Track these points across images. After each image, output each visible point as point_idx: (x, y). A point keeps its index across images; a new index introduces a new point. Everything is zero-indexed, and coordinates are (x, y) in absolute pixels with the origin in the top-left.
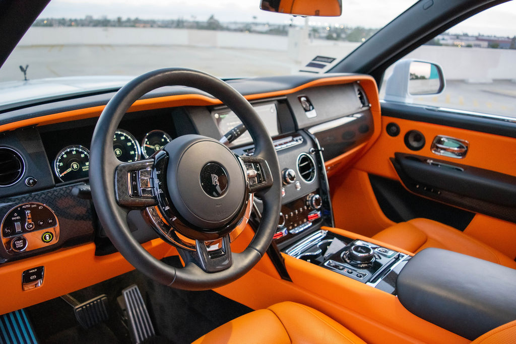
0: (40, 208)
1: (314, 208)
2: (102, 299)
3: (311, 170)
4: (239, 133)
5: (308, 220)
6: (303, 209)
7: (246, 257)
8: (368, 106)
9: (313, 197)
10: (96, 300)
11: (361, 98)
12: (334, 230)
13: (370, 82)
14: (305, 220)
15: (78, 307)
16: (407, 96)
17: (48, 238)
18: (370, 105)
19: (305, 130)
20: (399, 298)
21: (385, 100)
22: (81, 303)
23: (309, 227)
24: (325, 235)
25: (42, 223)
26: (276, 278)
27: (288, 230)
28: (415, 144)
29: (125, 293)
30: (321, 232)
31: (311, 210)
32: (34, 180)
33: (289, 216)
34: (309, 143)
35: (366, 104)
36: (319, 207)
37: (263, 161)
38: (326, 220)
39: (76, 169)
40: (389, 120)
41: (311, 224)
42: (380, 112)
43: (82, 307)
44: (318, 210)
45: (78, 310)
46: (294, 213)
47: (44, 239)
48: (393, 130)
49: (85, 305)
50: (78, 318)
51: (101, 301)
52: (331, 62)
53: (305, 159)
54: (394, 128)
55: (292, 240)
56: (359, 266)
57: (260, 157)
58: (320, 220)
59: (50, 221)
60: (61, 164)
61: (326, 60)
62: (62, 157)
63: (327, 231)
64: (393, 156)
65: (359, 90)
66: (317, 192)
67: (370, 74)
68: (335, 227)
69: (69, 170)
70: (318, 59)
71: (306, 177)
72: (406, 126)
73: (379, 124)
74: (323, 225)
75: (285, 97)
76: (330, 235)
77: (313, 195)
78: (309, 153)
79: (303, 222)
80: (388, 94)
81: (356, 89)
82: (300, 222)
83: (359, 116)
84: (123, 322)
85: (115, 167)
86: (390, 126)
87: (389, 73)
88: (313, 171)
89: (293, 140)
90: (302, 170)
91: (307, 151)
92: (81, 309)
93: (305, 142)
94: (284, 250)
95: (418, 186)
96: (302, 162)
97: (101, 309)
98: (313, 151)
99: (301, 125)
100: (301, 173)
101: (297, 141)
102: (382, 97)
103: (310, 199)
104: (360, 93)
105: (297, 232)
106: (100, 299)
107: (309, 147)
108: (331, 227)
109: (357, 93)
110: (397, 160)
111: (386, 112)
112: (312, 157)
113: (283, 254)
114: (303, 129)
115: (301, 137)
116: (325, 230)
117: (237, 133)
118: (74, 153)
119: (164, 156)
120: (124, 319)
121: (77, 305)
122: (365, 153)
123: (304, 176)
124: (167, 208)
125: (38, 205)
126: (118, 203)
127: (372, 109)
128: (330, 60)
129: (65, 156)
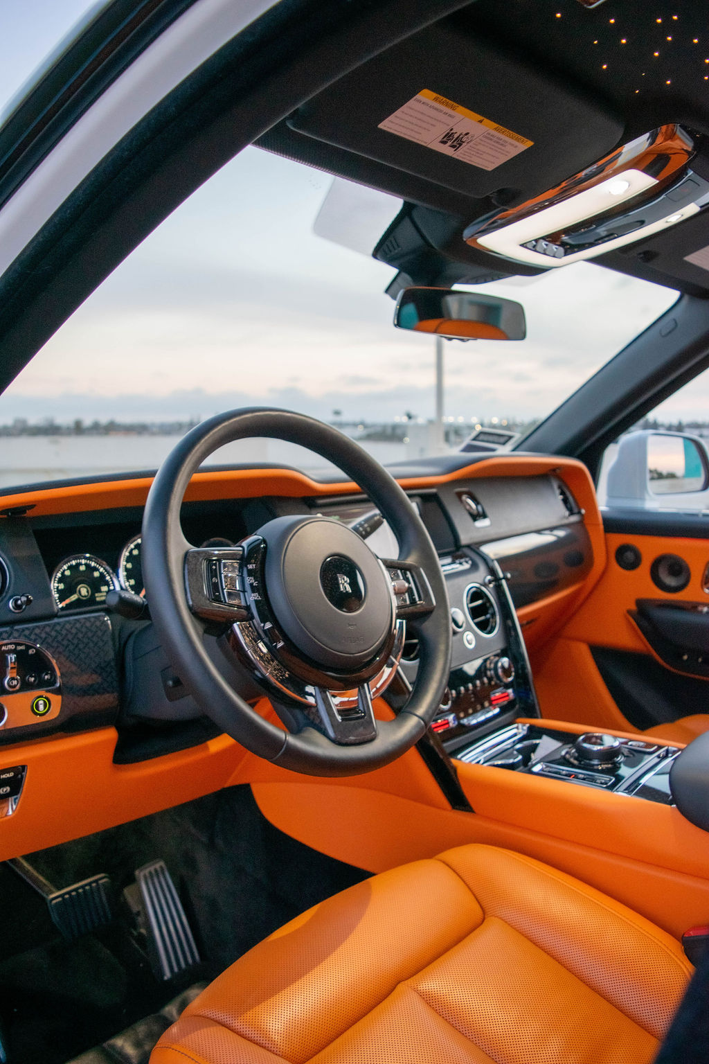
0: (31, 652)
1: (501, 681)
2: (100, 882)
3: (488, 616)
4: (369, 529)
5: (491, 704)
6: (482, 683)
8: (579, 513)
9: (497, 662)
10: (90, 884)
11: (565, 501)
12: (540, 722)
13: (580, 470)
14: (486, 704)
15: (54, 896)
16: (647, 497)
17: (41, 707)
18: (583, 511)
19: (474, 547)
20: (679, 808)
21: (607, 506)
22: (59, 889)
23: (495, 717)
24: (525, 732)
25: (32, 679)
26: (444, 809)
27: (457, 718)
28: (670, 581)
29: (140, 874)
30: (517, 728)
31: (497, 686)
32: (27, 597)
33: (458, 693)
34: (482, 569)
35: (576, 510)
36: (510, 679)
37: (417, 568)
38: (522, 707)
39: (85, 596)
40: (618, 540)
41: (497, 710)
42: (602, 527)
43: (62, 896)
44: (507, 686)
45: (54, 902)
46: (467, 689)
47: (34, 710)
48: (627, 558)
49: (68, 893)
50: (55, 917)
51: (98, 884)
52: (504, 444)
53: (476, 595)
54: (629, 556)
55: (468, 736)
56: (596, 767)
57: (411, 560)
58: (514, 706)
59: (46, 677)
60: (62, 586)
61: (495, 438)
62: (63, 573)
63: (528, 725)
64: (633, 607)
65: (560, 487)
66: (503, 653)
67: (580, 457)
68: (542, 718)
69: (74, 598)
70: (482, 437)
71: (483, 626)
72: (650, 548)
73: (601, 547)
74: (518, 715)
75: (434, 490)
76: (534, 732)
77: (497, 658)
78: (485, 585)
79: (483, 707)
80: (611, 495)
81: (555, 485)
82: (479, 707)
83: (561, 533)
84: (134, 942)
85: (184, 551)
86: (622, 551)
87: (611, 456)
88: (493, 615)
89: (453, 562)
90: (475, 613)
91: (481, 581)
92: (60, 899)
93: (474, 567)
94: (455, 753)
95: (685, 657)
96: (472, 600)
97: (97, 900)
98: (490, 582)
99: (465, 539)
100: (473, 618)
101: (461, 563)
102: (603, 501)
103: (492, 666)
104: (562, 493)
105: (474, 722)
106: (96, 881)
107: (482, 575)
108: (536, 717)
109: (558, 492)
110: (643, 613)
111: (613, 525)
112: (489, 592)
113: (453, 761)
114: (469, 546)
115: (467, 559)
116: (524, 724)
117: (365, 530)
118: (82, 568)
119: (258, 542)
121: (52, 892)
122: (582, 605)
123: (478, 625)
124: (268, 625)
125: (28, 647)
126: (190, 608)
127: (586, 521)
128: (502, 440)
129: (68, 573)
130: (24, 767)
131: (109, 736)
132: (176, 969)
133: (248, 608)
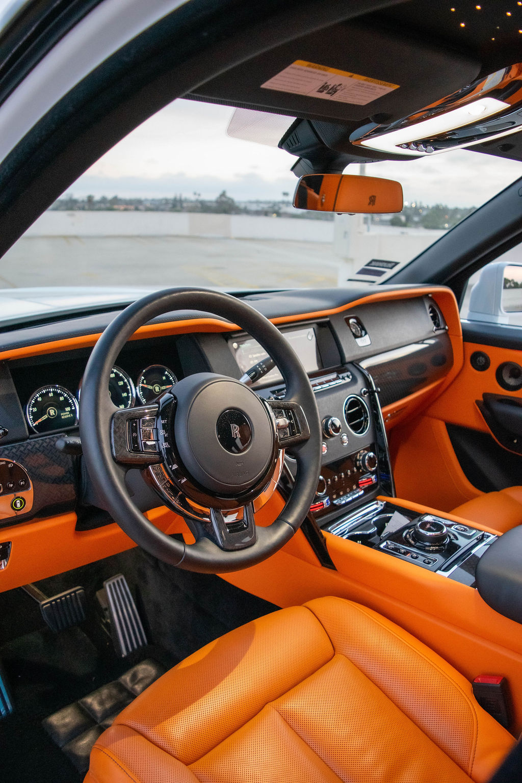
0: (9, 466)
1: (367, 469)
2: (77, 592)
3: (362, 418)
4: (266, 369)
5: (358, 487)
6: (352, 472)
7: (275, 531)
8: (444, 328)
9: (365, 456)
10: (69, 594)
11: (434, 318)
12: (394, 500)
13: (448, 294)
14: (354, 487)
15: (45, 602)
16: (500, 314)
17: (18, 505)
18: (447, 328)
19: (355, 363)
21: (468, 320)
22: (50, 597)
23: (360, 497)
24: (382, 508)
25: (12, 485)
26: (315, 566)
27: (331, 499)
28: (511, 382)
29: (107, 585)
30: (377, 504)
31: (363, 473)
32: (4, 430)
33: (333, 481)
34: (360, 381)
35: (442, 327)
36: (373, 469)
37: (298, 407)
38: (384, 487)
39: (53, 416)
40: (474, 347)
41: (362, 492)
42: (462, 337)
43: (50, 602)
44: (372, 473)
45: (45, 606)
46: (340, 477)
47: (13, 506)
48: (479, 362)
49: (55, 600)
50: (45, 617)
51: (75, 594)
52: (392, 268)
53: (354, 403)
54: (481, 359)
55: (338, 513)
56: (427, 548)
57: (293, 401)
58: (376, 487)
59: (22, 483)
60: (35, 410)
61: (385, 264)
62: (36, 400)
63: (385, 502)
64: (481, 399)
65: (430, 307)
66: (371, 448)
67: (446, 284)
68: (396, 497)
69: (45, 417)
70: (373, 264)
71: (356, 428)
72: (498, 356)
73: (460, 353)
74: (379, 493)
75: (328, 319)
76: (390, 508)
77: (366, 452)
78: (361, 395)
79: (352, 490)
80: (473, 310)
81: (427, 306)
82: (348, 490)
83: (432, 342)
84: (103, 626)
85: (112, 414)
86: (475, 357)
87: (475, 280)
88: (366, 420)
89: (338, 378)
90: (350, 418)
91: (357, 393)
92: (49, 605)
93: (354, 380)
94: (325, 526)
95: (515, 441)
96: (350, 407)
97: (75, 606)
98: (365, 393)
99: (348, 356)
100: (349, 422)
101: (343, 378)
102: (464, 316)
103: (361, 457)
104: (433, 311)
105: (344, 502)
106: (74, 592)
107: (360, 387)
108: (391, 496)
109: (428, 311)
110: (486, 404)
111: (470, 336)
112: (364, 401)
113: (324, 532)
114: (351, 363)
115: (349, 373)
116: (382, 501)
117: (263, 370)
118: (51, 395)
119: (171, 400)
120: (104, 621)
121: (44, 600)
122: (441, 395)
123: (352, 427)
124: (175, 467)
125: (8, 463)
126: (114, 459)
127: (449, 333)
128: (390, 265)
129: (40, 399)
130: (9, 543)
131: (70, 518)
132: (130, 650)
133: (160, 453)
